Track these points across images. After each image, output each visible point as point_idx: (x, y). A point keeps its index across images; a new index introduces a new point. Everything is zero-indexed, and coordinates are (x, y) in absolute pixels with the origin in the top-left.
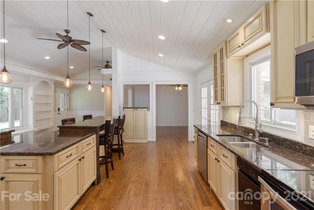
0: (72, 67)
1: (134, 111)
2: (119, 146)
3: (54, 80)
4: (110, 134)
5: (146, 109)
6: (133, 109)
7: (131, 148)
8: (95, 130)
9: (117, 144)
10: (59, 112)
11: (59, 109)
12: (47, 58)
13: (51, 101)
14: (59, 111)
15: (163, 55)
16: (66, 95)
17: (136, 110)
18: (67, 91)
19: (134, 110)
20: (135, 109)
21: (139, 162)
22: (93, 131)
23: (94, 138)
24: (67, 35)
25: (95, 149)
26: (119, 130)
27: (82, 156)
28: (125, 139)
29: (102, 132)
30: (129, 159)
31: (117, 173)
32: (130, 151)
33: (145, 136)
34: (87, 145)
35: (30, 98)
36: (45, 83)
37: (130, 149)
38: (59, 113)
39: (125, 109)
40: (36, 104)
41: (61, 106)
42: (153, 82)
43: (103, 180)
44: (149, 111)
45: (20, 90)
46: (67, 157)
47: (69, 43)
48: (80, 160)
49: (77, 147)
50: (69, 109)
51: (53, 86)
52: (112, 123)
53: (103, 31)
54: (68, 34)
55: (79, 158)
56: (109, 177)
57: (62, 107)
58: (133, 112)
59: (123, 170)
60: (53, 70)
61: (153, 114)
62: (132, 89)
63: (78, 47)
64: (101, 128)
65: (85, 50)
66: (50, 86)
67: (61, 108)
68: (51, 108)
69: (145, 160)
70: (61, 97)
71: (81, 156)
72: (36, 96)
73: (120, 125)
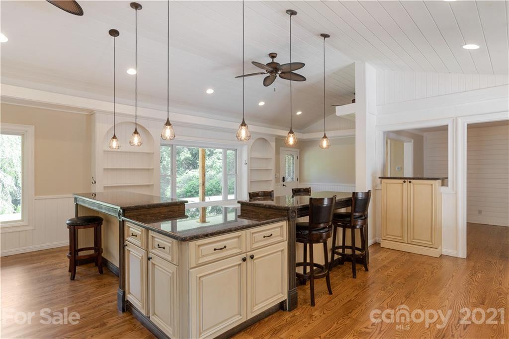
0: (299, 113)
1: (404, 184)
2: (354, 252)
3: (276, 135)
4: (322, 225)
5: (438, 182)
6: (401, 181)
7: (392, 261)
8: (287, 214)
9: (351, 245)
10: (284, 183)
11: (284, 178)
12: (262, 104)
13: (272, 166)
14: (284, 181)
15: (478, 44)
16: (295, 156)
17: (410, 182)
18: (297, 152)
19: (404, 182)
20: (406, 180)
21: (393, 296)
22: (283, 214)
23: (282, 227)
24: (273, 61)
25: (285, 246)
26: (353, 220)
27: (250, 254)
28: (382, 240)
29: (305, 220)
30: (373, 283)
31: (334, 302)
32: (387, 267)
33: (432, 242)
34: (264, 237)
35: (244, 162)
36: (263, 140)
37: (387, 261)
38: (283, 185)
39: (384, 180)
40: (251, 171)
41: (287, 175)
42: (459, 119)
43: (303, 307)
44: (447, 186)
45: (234, 152)
46: (215, 250)
47: (276, 72)
48: (244, 260)
49: (239, 237)
50: (300, 179)
51: (273, 144)
52: (326, 203)
53: (325, 36)
54: (274, 59)
55: (244, 256)
56: (316, 307)
57: (289, 175)
58: (403, 186)
59: (350, 300)
60: (273, 121)
61: (456, 193)
62: (413, 141)
63: (288, 75)
64: (303, 211)
65: (302, 79)
66: (269, 143)
67: (286, 176)
68: (272, 177)
69: (412, 296)
70: (287, 160)
71: (248, 253)
72: (252, 159)
73: (357, 209)
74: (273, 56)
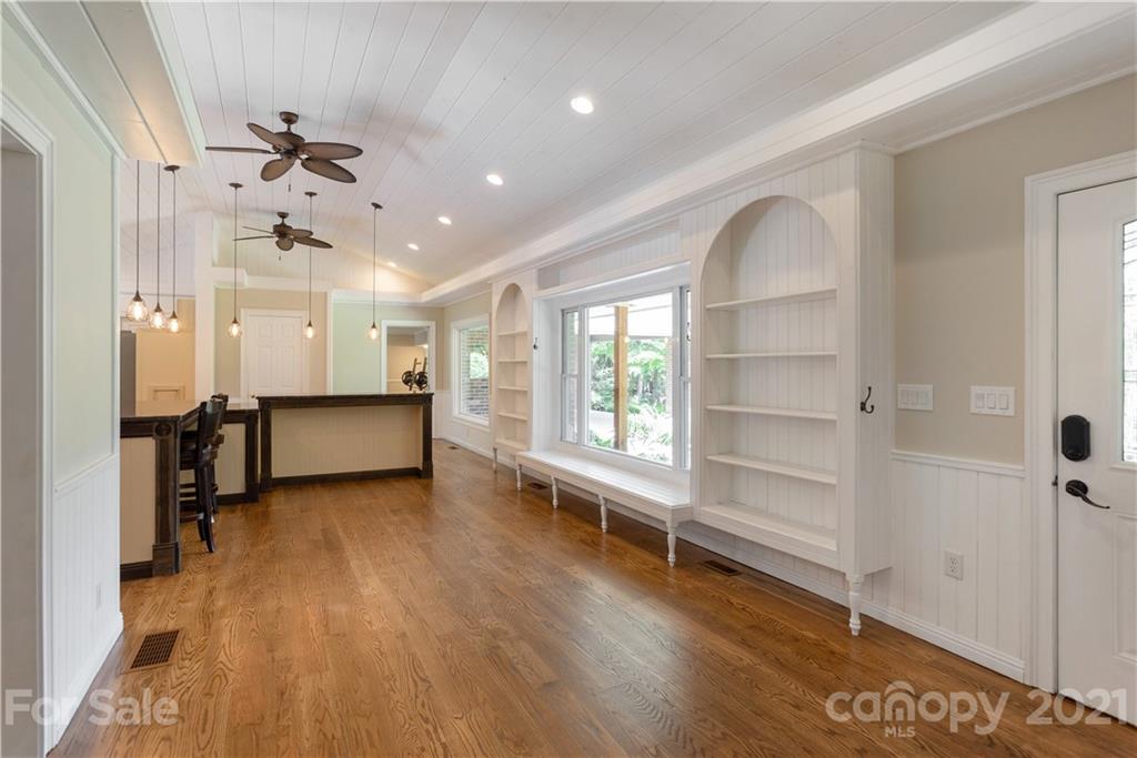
24: (289, 129)
47: (296, 156)
54: (293, 127)
74: (289, 118)
